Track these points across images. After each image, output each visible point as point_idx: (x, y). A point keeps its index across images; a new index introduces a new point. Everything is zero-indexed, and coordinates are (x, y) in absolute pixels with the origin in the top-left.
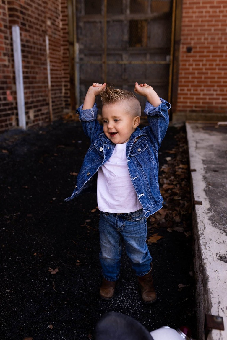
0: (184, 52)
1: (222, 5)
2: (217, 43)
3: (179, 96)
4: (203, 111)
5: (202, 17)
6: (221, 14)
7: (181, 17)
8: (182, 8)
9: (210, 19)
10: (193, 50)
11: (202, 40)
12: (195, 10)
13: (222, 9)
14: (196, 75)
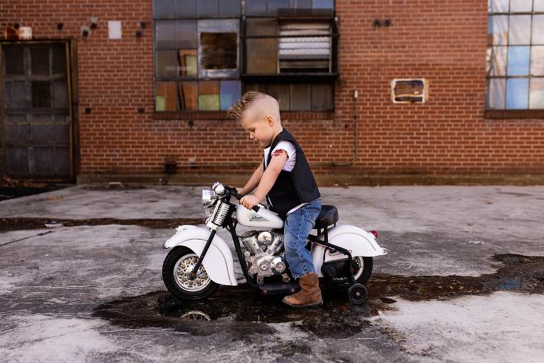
0: (82, 113)
1: (116, 70)
2: (115, 105)
3: (82, 158)
4: (107, 173)
5: (97, 80)
6: (116, 78)
7: (78, 79)
8: (77, 71)
9: (106, 82)
10: (92, 111)
11: (100, 102)
12: (90, 73)
13: (116, 73)
14: (98, 136)
